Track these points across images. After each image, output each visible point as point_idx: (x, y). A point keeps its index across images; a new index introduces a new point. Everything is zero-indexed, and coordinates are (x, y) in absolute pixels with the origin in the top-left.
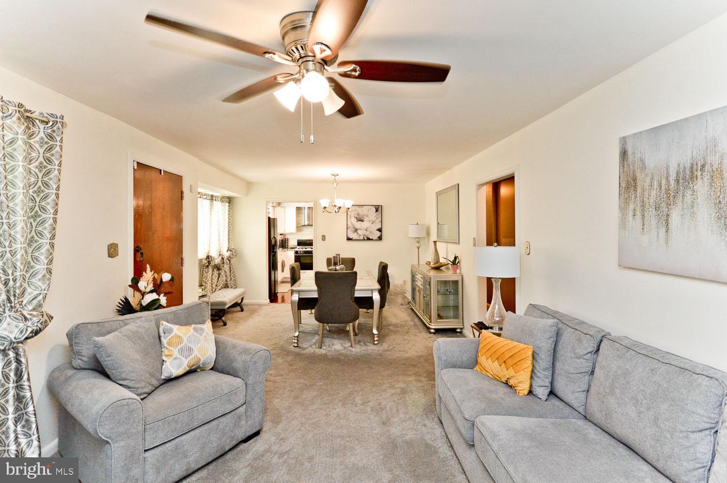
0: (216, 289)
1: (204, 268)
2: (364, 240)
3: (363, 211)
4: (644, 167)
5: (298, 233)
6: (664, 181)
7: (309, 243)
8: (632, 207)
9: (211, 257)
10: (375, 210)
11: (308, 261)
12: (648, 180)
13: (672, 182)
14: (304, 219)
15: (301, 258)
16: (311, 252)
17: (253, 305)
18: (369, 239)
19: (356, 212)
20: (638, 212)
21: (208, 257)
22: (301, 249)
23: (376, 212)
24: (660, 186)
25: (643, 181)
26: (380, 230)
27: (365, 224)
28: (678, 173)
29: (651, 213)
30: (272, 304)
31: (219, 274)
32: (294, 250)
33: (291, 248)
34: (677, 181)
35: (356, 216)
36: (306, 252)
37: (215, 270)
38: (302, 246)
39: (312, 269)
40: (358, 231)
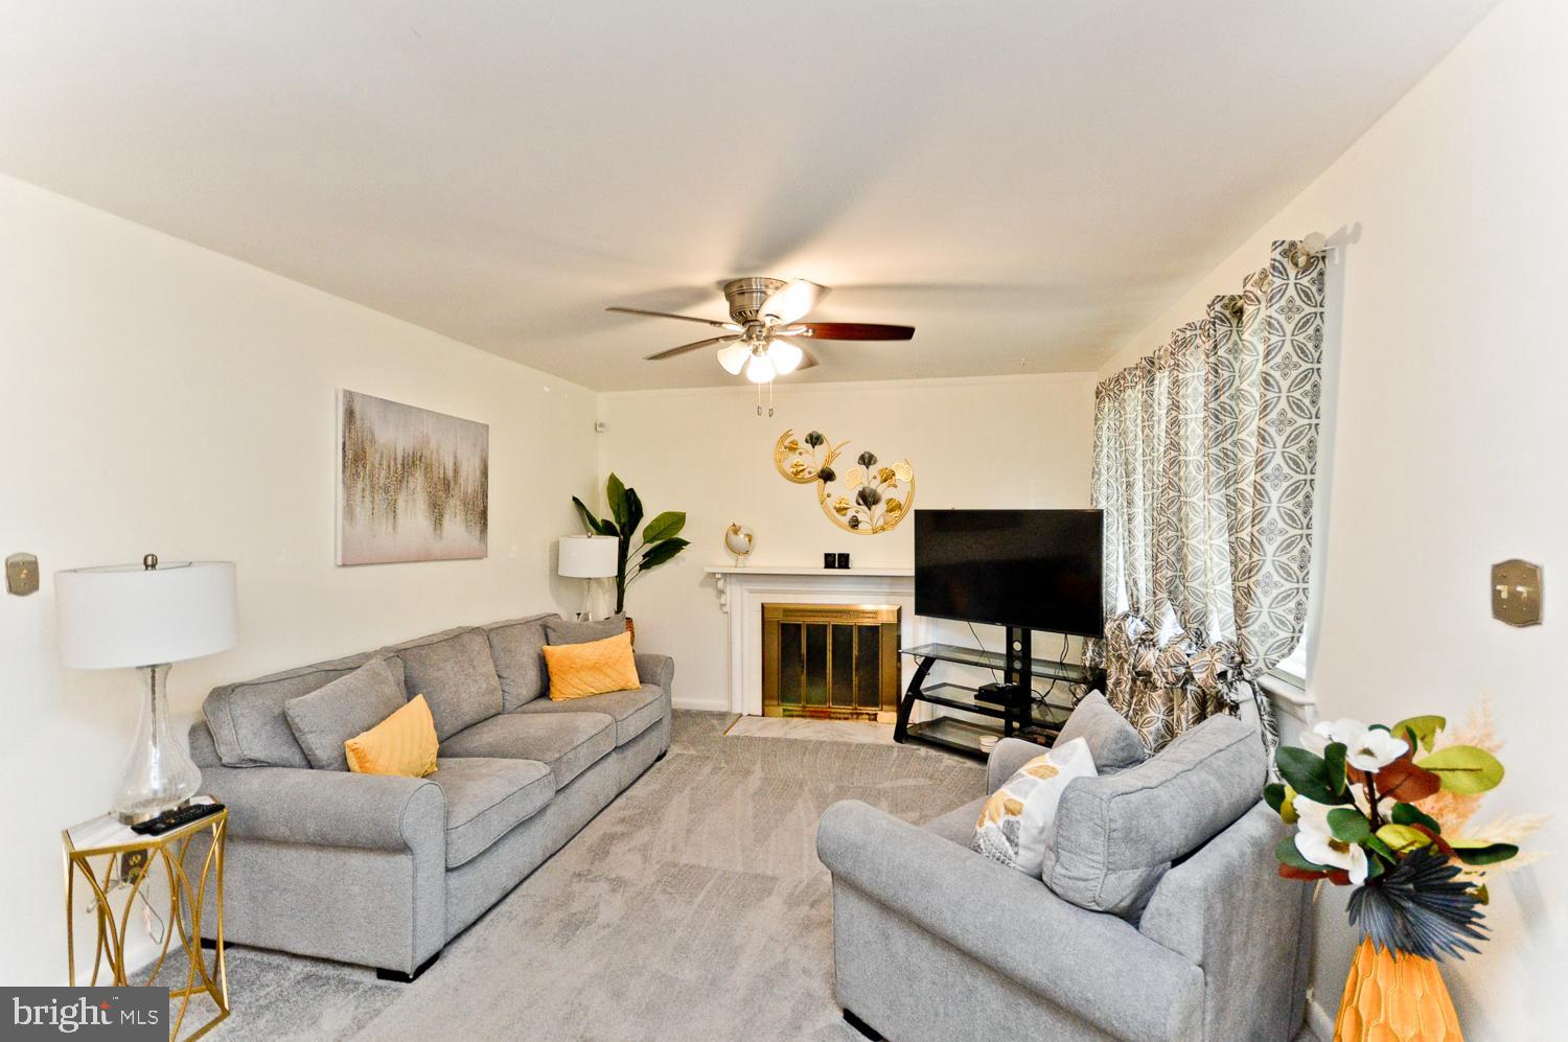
4: (373, 441)
6: (392, 463)
8: (360, 486)
12: (378, 456)
13: (399, 466)
20: (367, 494)
24: (389, 467)
25: (373, 457)
28: (403, 457)
29: (380, 496)
34: (403, 465)
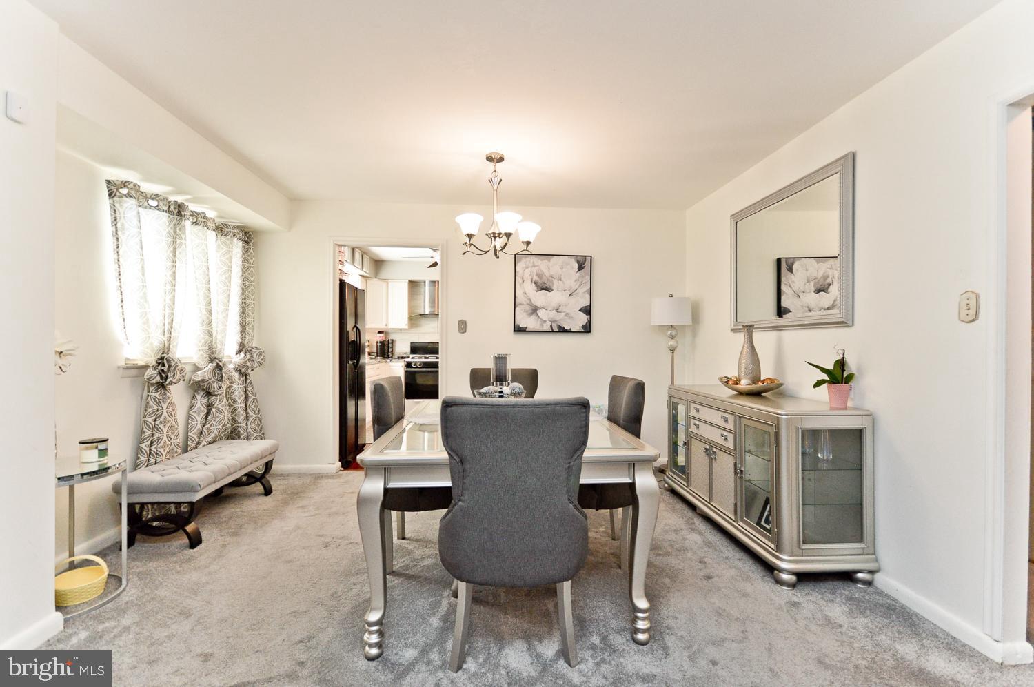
0: (198, 443)
1: (151, 389)
2: (553, 331)
3: (551, 268)
5: (413, 330)
7: (433, 349)
9: (168, 361)
10: (576, 266)
11: (430, 382)
14: (422, 304)
15: (418, 376)
16: (435, 365)
17: (300, 475)
18: (563, 330)
19: (535, 270)
21: (160, 362)
22: (418, 359)
23: (579, 270)
26: (587, 311)
27: (555, 297)
30: (345, 472)
31: (209, 407)
32: (403, 360)
33: (399, 358)
35: (535, 278)
36: (426, 365)
37: (199, 397)
38: (420, 354)
39: (438, 398)
40: (540, 313)
